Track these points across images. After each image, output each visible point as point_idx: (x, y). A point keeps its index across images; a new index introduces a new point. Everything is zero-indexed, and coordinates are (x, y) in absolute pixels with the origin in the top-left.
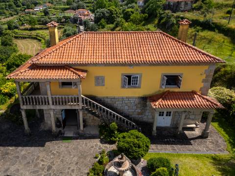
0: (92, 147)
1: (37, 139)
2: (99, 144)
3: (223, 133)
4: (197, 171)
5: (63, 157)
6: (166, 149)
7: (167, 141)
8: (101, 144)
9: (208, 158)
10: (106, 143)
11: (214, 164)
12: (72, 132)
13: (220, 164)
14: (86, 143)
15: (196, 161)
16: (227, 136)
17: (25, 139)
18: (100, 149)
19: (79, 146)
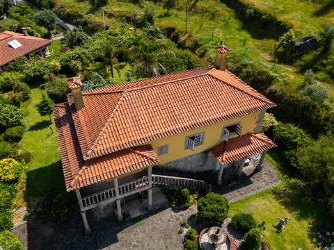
0: (169, 221)
1: (103, 234)
2: (173, 213)
3: (271, 159)
4: (268, 212)
5: (148, 245)
6: (235, 197)
7: (232, 186)
8: (176, 214)
9: (269, 193)
10: (179, 210)
11: (278, 199)
12: (138, 210)
13: (281, 198)
14: (160, 218)
15: (263, 201)
16: (274, 162)
17: (89, 240)
18: (178, 219)
19: (155, 225)
